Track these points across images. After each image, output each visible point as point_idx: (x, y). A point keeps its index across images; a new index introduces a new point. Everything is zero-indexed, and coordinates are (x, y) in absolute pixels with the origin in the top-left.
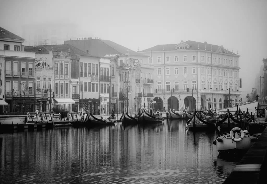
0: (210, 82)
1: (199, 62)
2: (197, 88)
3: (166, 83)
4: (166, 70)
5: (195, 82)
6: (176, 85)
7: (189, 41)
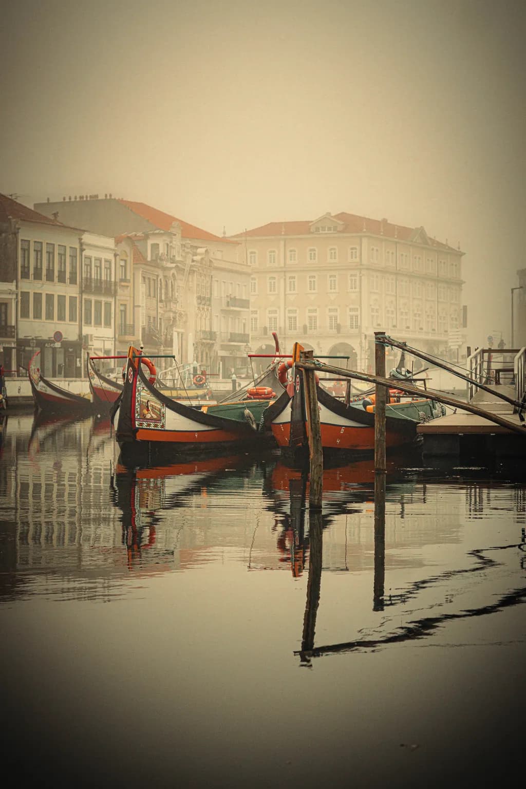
0: (392, 312)
1: (365, 262)
2: (359, 324)
3: (287, 312)
4: (288, 281)
5: (355, 310)
6: (310, 317)
7: (343, 213)
